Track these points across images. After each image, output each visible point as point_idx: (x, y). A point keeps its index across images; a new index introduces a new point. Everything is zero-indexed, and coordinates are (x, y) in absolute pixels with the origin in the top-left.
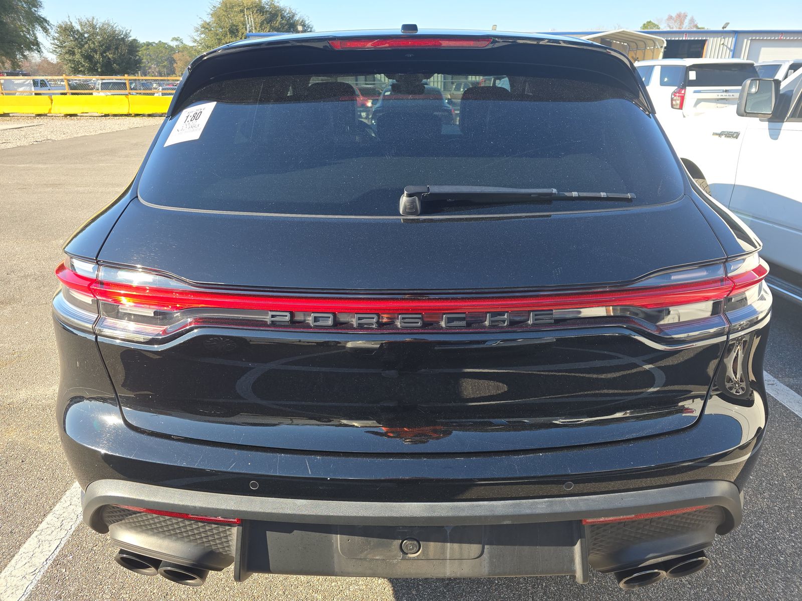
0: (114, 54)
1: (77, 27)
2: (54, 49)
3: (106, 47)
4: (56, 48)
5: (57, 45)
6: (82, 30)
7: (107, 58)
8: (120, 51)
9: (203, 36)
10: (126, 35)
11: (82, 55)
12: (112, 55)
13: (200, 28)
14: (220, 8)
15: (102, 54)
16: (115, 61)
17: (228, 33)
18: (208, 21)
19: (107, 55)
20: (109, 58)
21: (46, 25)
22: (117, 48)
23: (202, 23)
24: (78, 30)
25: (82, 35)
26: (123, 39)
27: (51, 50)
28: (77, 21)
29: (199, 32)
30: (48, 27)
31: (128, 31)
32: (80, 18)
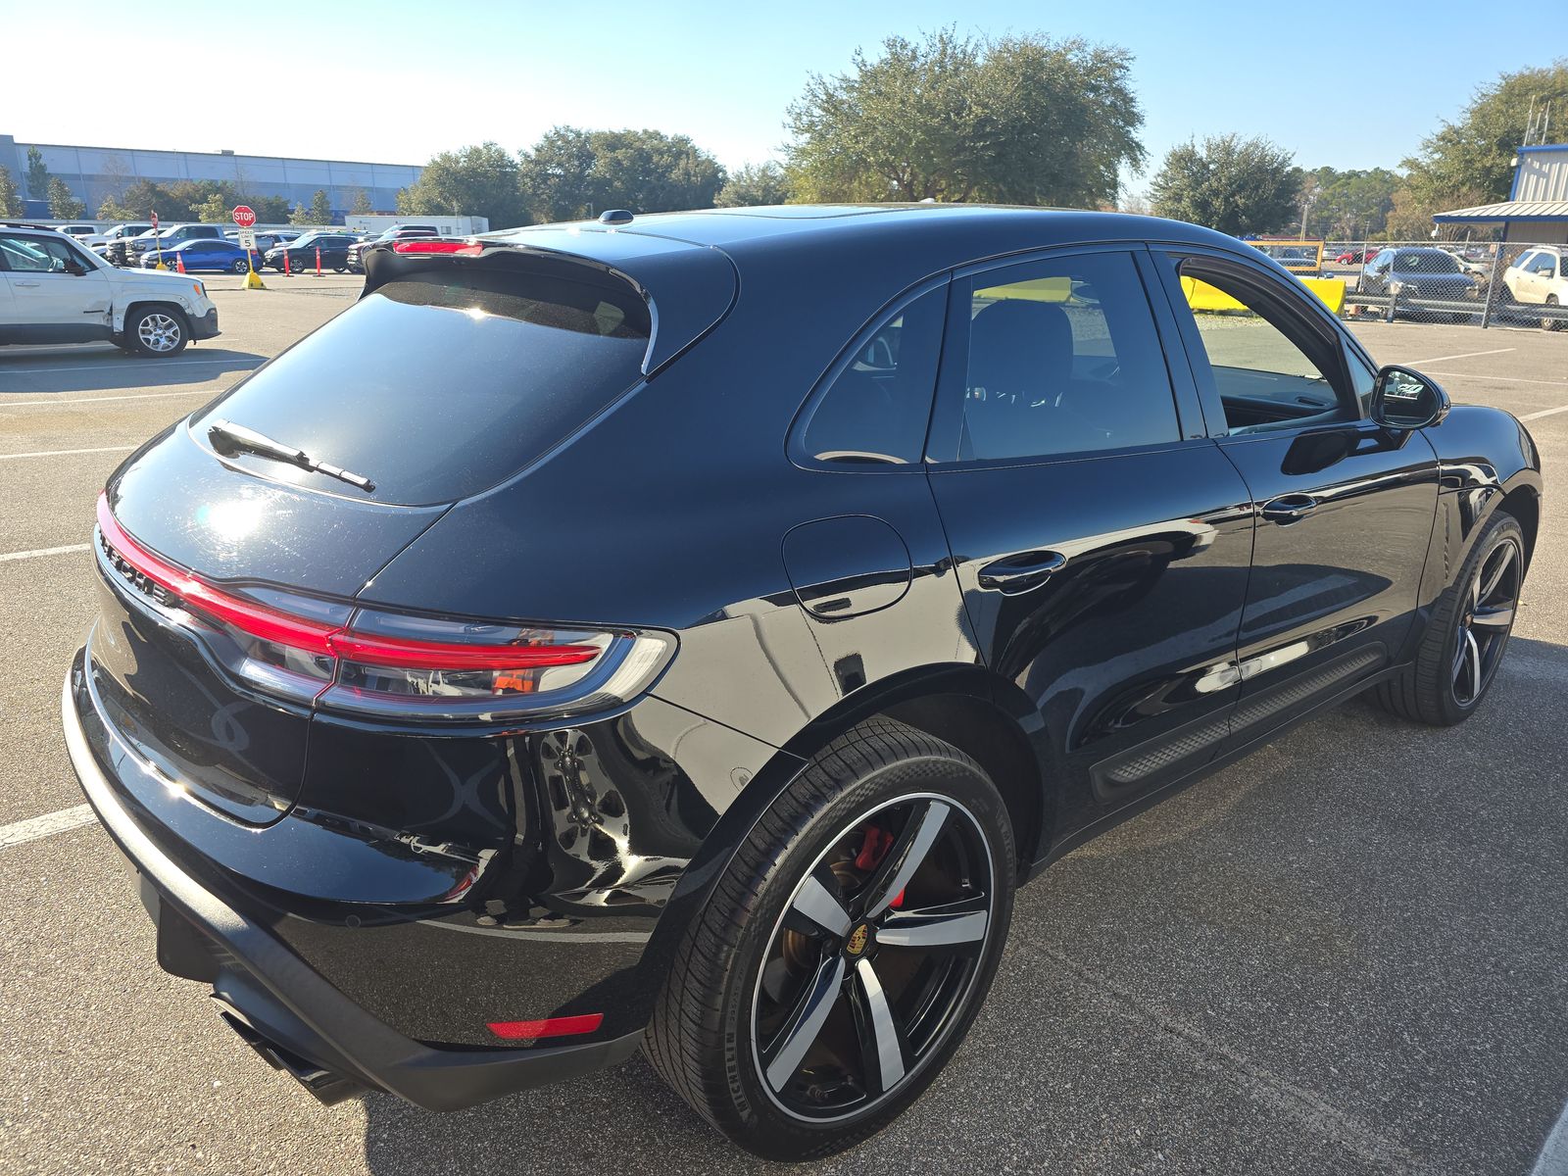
0: (1248, 198)
1: (1202, 153)
2: (1153, 192)
3: (1238, 186)
4: (1157, 190)
5: (1159, 186)
6: (1209, 156)
7: (1234, 205)
8: (1260, 191)
9: (1437, 156)
10: (1284, 163)
11: (1192, 202)
12: (1243, 200)
13: (1435, 141)
14: (1495, 96)
15: (1226, 199)
16: (1246, 210)
17: (1494, 148)
18: (1458, 124)
19: (1234, 201)
20: (1237, 206)
21: (1138, 153)
22: (1257, 188)
23: (1445, 129)
24: (1201, 159)
25: (1205, 166)
26: (1277, 171)
27: (1149, 195)
28: (1204, 143)
29: (1429, 150)
30: (1141, 157)
31: (1289, 155)
32: (1211, 137)
